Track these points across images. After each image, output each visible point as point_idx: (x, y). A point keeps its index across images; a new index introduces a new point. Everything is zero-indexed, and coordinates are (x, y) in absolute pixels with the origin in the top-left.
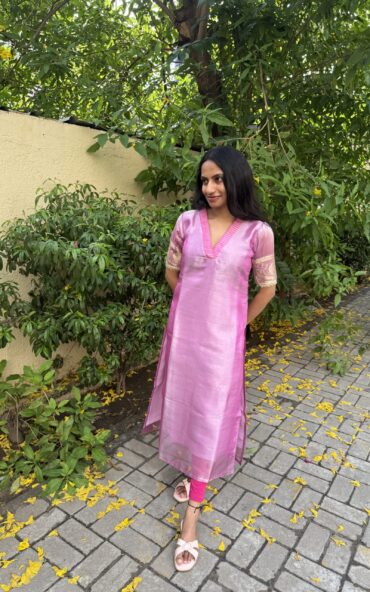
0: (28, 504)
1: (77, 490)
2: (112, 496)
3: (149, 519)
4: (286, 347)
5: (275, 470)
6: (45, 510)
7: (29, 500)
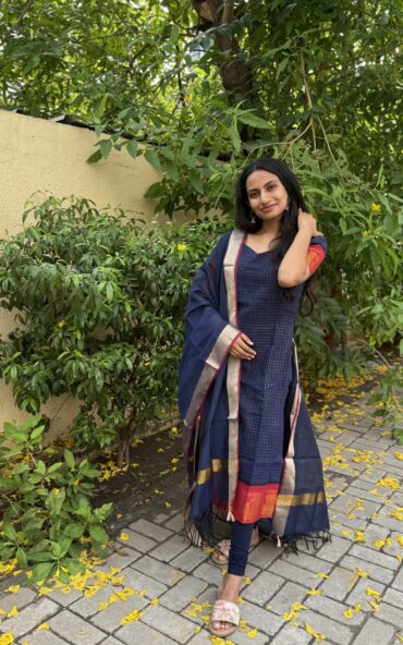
0: (11, 593)
1: (72, 577)
2: (116, 585)
3: (164, 612)
4: (338, 412)
5: (323, 557)
6: (32, 600)
7: (11, 589)
